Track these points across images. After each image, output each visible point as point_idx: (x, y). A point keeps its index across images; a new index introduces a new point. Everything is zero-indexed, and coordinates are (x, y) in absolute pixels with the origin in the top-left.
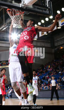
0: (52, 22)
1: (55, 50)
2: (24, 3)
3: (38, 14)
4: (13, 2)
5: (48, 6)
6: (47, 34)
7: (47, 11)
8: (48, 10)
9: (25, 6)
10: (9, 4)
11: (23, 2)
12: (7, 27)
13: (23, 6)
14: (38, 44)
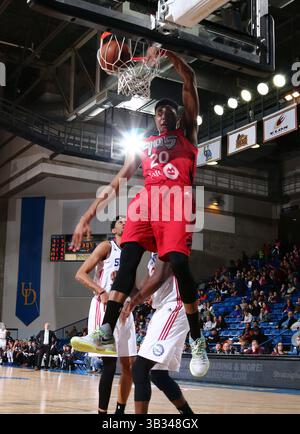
0: (281, 101)
1: (282, 210)
2: (165, 14)
3: (217, 62)
4: (126, 6)
5: (258, 35)
6: (258, 146)
7: (254, 53)
8: (258, 51)
9: (170, 27)
10: (109, 12)
11: (162, 11)
12: (106, 106)
13: (162, 24)
14: (220, 182)
